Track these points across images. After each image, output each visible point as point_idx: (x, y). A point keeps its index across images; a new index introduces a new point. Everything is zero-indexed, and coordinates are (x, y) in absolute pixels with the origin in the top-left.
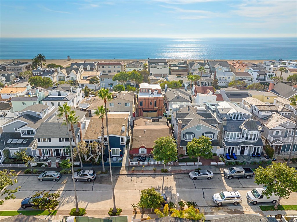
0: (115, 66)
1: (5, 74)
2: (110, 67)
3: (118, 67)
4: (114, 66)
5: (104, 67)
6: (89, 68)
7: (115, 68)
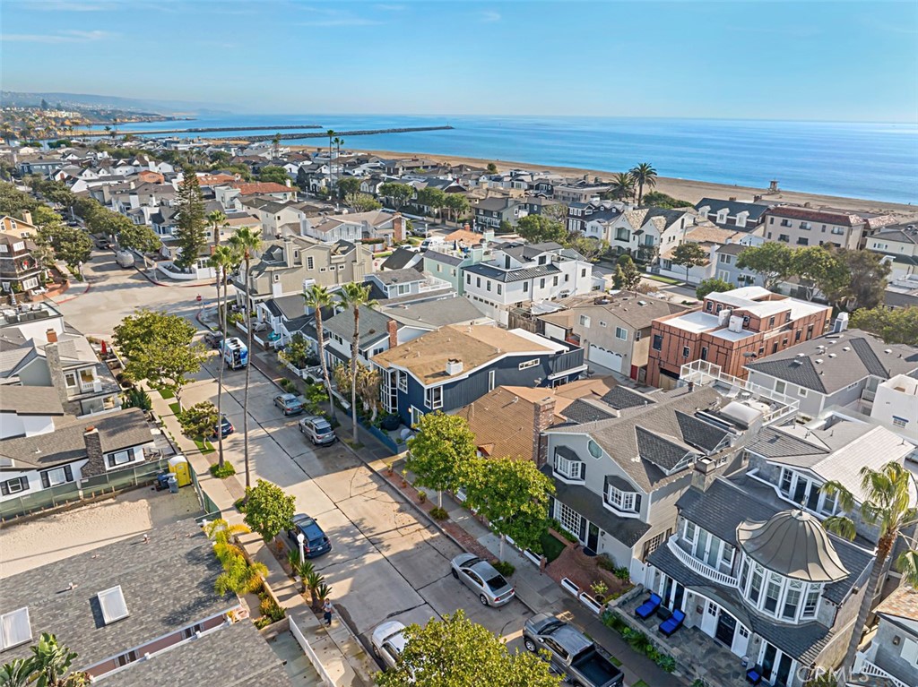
0: (824, 227)
1: (533, 205)
2: (809, 225)
3: (836, 230)
4: (821, 224)
5: (789, 223)
6: (742, 218)
7: (823, 231)
